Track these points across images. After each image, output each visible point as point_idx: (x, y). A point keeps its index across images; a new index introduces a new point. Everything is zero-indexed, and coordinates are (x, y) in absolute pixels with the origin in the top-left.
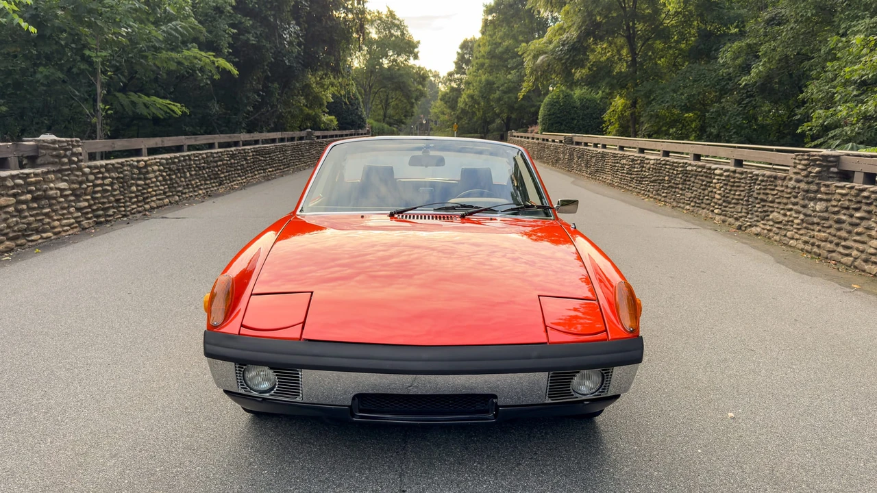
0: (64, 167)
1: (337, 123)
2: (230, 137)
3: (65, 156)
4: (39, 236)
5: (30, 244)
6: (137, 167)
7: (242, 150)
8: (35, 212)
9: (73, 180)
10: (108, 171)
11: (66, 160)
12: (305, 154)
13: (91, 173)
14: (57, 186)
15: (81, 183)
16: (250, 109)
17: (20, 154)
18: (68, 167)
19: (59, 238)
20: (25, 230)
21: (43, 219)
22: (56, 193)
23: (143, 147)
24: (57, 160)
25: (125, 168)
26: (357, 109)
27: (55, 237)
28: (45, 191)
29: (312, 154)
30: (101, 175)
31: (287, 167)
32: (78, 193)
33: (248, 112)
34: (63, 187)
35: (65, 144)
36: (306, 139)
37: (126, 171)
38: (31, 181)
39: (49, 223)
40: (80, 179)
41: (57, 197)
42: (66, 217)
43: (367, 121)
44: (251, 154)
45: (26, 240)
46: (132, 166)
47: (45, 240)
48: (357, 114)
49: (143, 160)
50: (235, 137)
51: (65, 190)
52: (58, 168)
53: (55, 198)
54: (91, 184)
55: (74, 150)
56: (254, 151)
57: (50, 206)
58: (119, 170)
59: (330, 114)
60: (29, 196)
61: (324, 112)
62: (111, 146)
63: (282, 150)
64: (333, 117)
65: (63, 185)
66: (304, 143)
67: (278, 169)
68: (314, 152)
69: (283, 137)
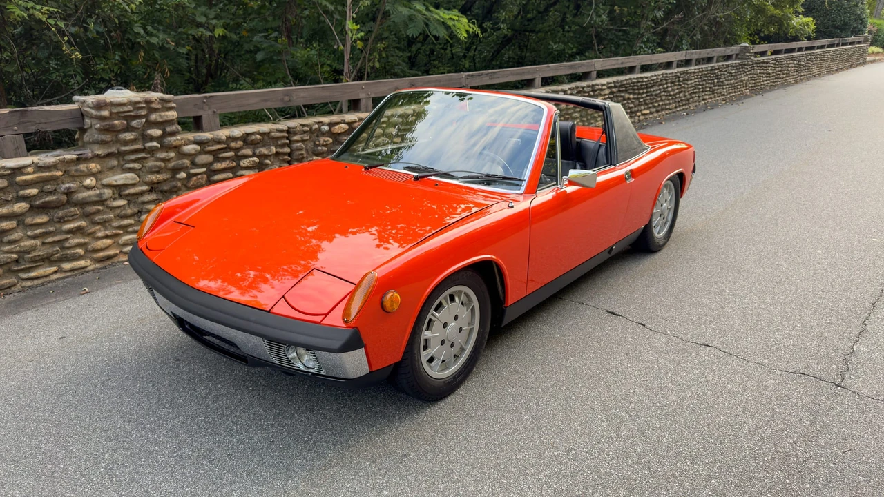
0: (124, 149)
1: (813, 27)
2: (571, 67)
3: (128, 129)
4: (55, 268)
5: (29, 283)
6: (330, 134)
7: (588, 86)
8: (38, 231)
9: (151, 168)
10: (254, 144)
11: (129, 136)
12: (726, 83)
13: (203, 152)
14: (105, 181)
15: (176, 170)
16: (659, 14)
17: (32, 129)
18: (139, 146)
19: (105, 268)
20: (17, 261)
21: (67, 239)
22: (100, 195)
23: (362, 96)
24: (108, 137)
25: (295, 138)
26: (856, 6)
27: (98, 265)
28: (69, 193)
29: (742, 81)
30: (231, 154)
31: (685, 105)
32: (165, 188)
33: (655, 21)
34: (120, 182)
35: (131, 108)
36: (736, 59)
37: (298, 141)
38: (25, 181)
39: (80, 245)
40: (170, 165)
41: (106, 200)
42: (130, 229)
43: (870, 21)
44: (607, 92)
45: (20, 278)
46: (319, 133)
47: (69, 274)
48: (854, 14)
49: (344, 122)
50: (582, 65)
51: (126, 186)
52: (114, 149)
53: (101, 202)
54: (204, 170)
55: (153, 117)
56: (615, 87)
57: (86, 216)
58: (279, 142)
59: (805, 15)
60: (21, 207)
61: (796, 12)
62: (282, 100)
63: (676, 80)
64: (811, 19)
65: (120, 178)
66: (728, 66)
67: (662, 110)
68: (747, 78)
69: (688, 58)
